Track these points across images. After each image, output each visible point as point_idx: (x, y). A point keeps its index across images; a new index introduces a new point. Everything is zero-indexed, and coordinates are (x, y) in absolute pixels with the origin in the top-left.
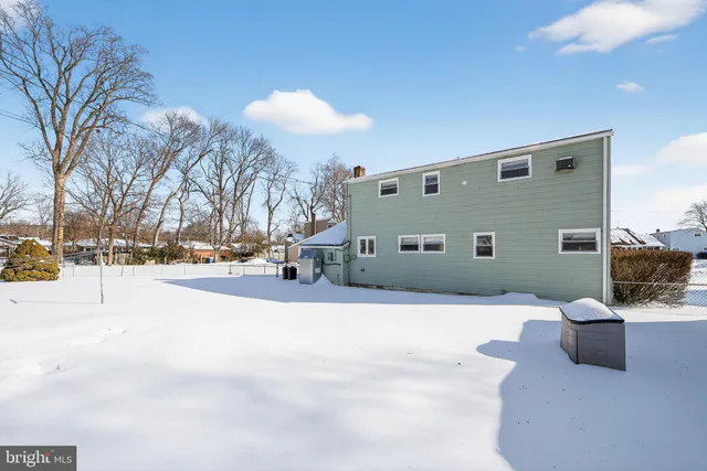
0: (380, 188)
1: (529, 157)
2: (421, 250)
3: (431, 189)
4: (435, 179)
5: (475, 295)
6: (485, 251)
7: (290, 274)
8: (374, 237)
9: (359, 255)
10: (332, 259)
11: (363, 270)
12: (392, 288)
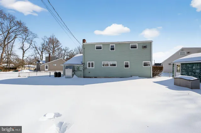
0: (96, 47)
1: (137, 44)
2: (109, 66)
3: (112, 49)
4: (113, 46)
5: (124, 77)
6: (127, 66)
7: (58, 75)
8: (94, 62)
9: (88, 68)
10: (78, 69)
11: (89, 72)
12: (100, 77)
